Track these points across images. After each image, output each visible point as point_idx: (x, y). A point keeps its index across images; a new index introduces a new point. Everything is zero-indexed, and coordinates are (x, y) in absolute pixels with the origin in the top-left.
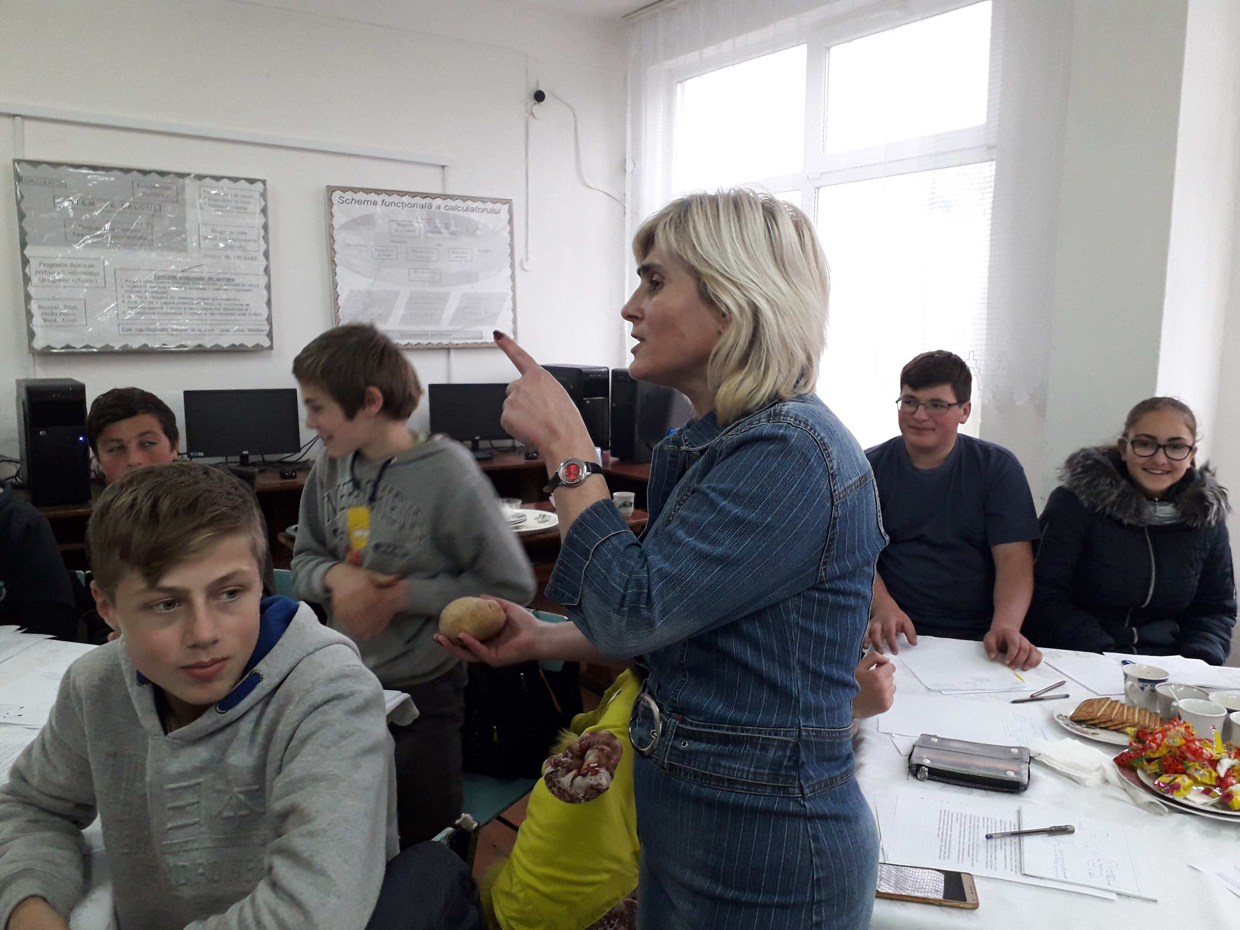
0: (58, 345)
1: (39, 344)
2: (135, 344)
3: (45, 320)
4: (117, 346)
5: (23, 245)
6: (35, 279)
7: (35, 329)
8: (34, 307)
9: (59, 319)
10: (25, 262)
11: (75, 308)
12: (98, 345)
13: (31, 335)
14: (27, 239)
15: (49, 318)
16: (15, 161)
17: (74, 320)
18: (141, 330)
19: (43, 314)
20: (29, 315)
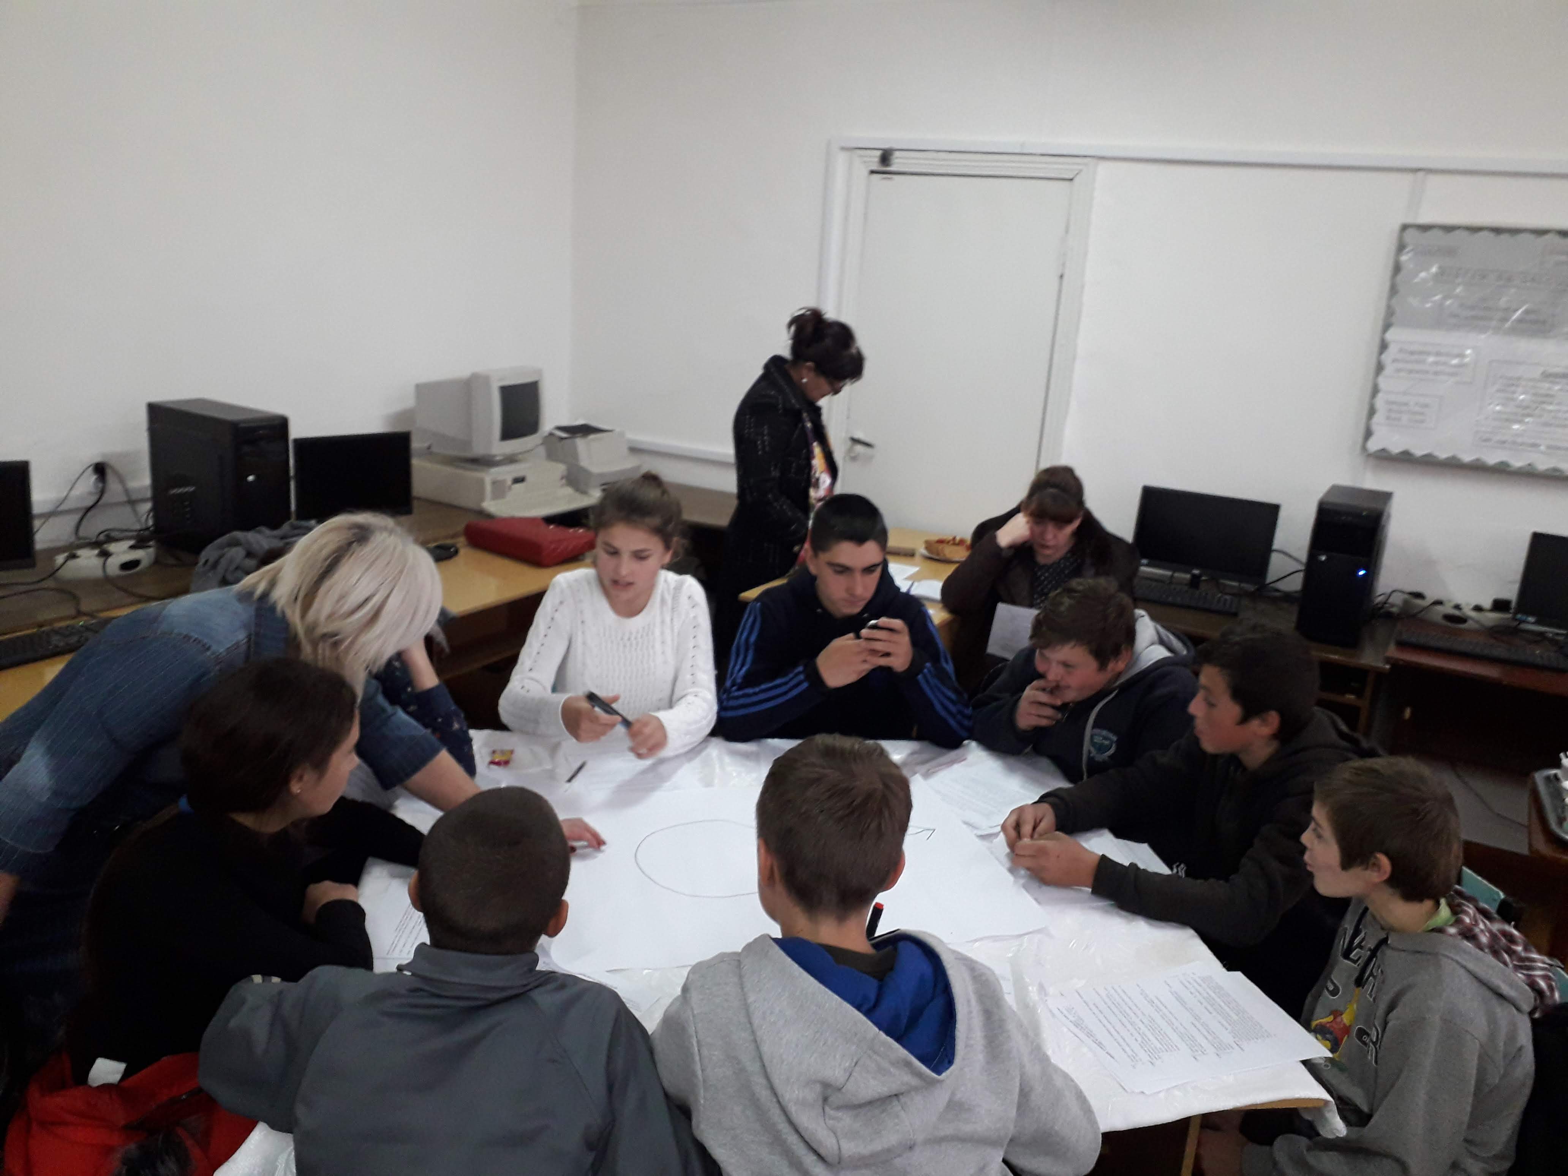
0: (1395, 450)
1: (1374, 445)
2: (1492, 459)
3: (1388, 418)
4: (1467, 458)
5: (1387, 327)
6: (1389, 370)
7: (1375, 427)
8: (1379, 402)
9: (1405, 418)
10: (1384, 346)
11: (1426, 406)
12: (1443, 455)
13: (1368, 434)
14: (1394, 319)
15: (1393, 415)
16: (1405, 227)
17: (1422, 422)
18: (1504, 442)
19: (1390, 410)
20: (1372, 412)
